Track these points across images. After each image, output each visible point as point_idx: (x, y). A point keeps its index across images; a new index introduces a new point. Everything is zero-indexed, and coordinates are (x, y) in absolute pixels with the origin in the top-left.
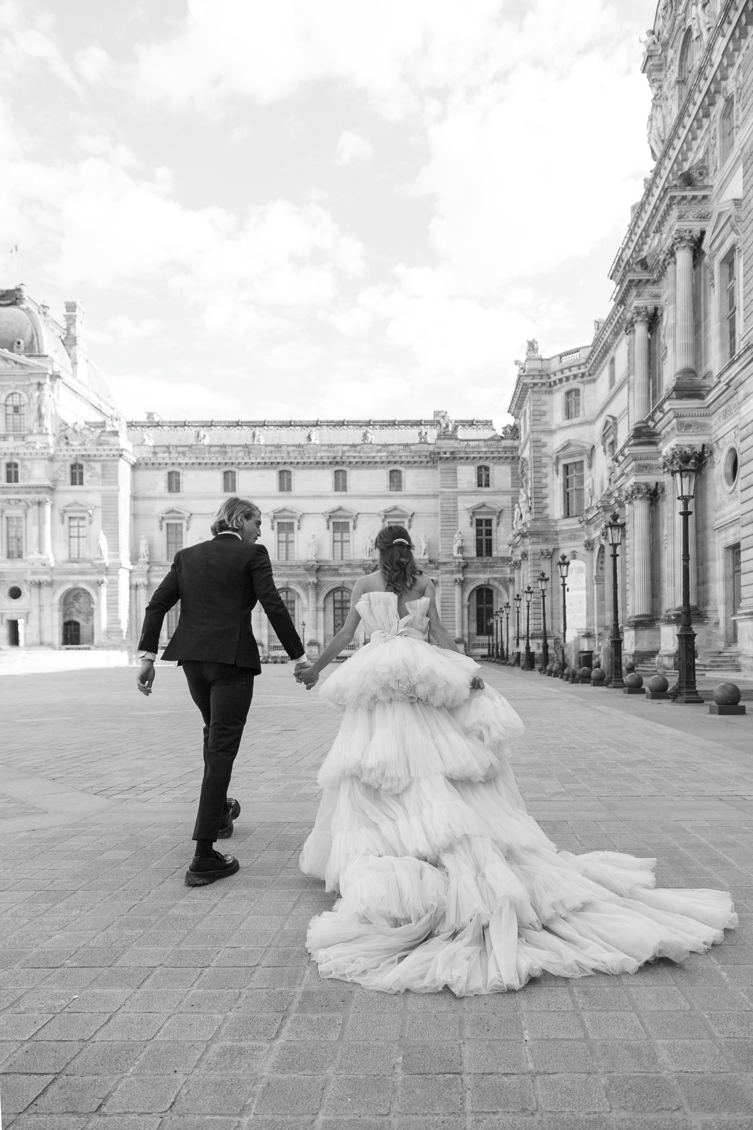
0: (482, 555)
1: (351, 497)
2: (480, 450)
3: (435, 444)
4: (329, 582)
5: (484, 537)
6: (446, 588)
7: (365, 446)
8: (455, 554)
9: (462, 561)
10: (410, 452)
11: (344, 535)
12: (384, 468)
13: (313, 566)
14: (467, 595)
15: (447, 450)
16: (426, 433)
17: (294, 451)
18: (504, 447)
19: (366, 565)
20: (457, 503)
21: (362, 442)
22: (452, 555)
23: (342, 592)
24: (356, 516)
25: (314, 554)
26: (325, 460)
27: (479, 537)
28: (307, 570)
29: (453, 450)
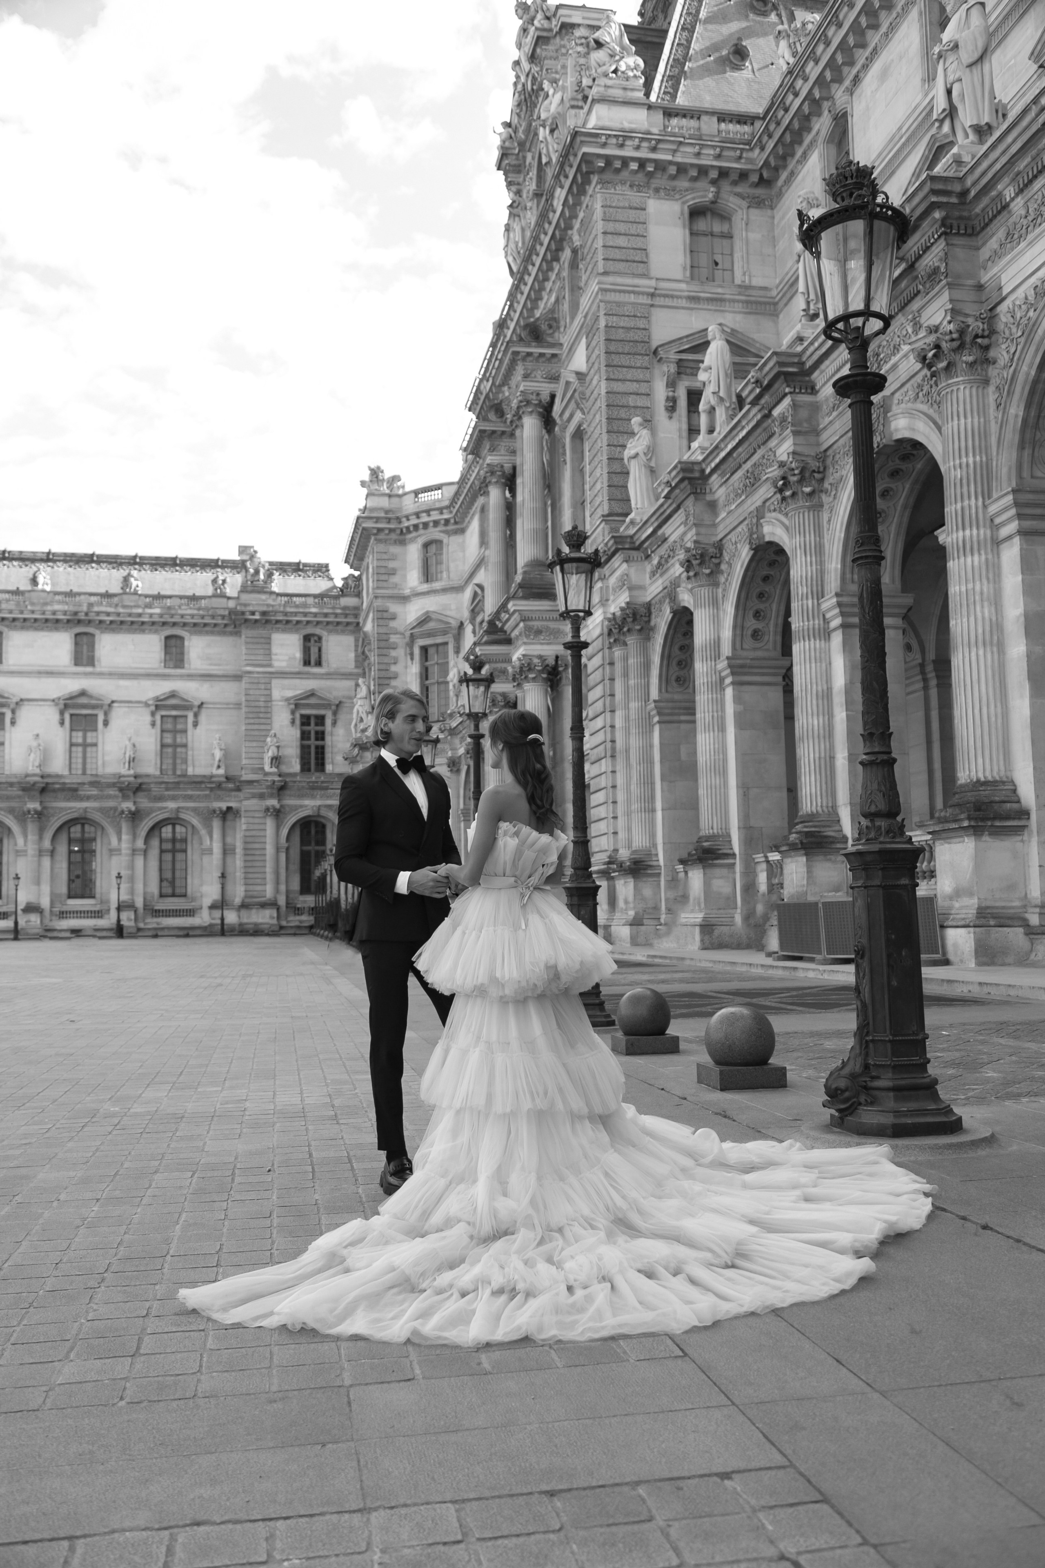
0: (309, 770)
1: (101, 675)
2: (307, 610)
3: (238, 598)
4: (62, 809)
5: (313, 742)
6: (251, 820)
7: (125, 597)
8: (267, 768)
9: (277, 778)
10: (199, 609)
11: (89, 734)
12: (156, 632)
13: (35, 784)
14: (285, 832)
15: (256, 608)
16: (224, 581)
17: (8, 601)
18: (345, 608)
19: (123, 783)
20: (270, 689)
21: (121, 591)
22: (262, 769)
23: (83, 825)
24: (110, 705)
25: (37, 764)
26: (61, 617)
27: (306, 742)
28: (24, 789)
29: (265, 609)
